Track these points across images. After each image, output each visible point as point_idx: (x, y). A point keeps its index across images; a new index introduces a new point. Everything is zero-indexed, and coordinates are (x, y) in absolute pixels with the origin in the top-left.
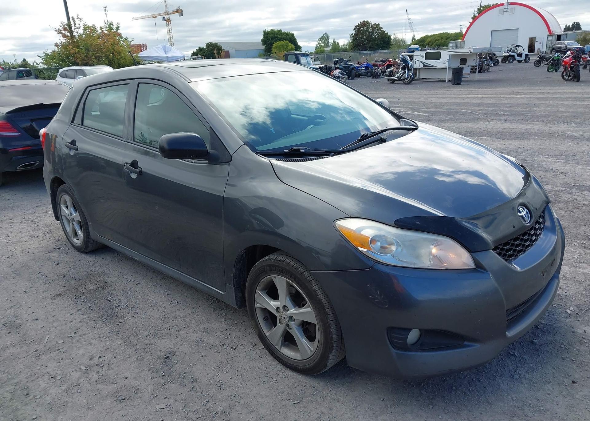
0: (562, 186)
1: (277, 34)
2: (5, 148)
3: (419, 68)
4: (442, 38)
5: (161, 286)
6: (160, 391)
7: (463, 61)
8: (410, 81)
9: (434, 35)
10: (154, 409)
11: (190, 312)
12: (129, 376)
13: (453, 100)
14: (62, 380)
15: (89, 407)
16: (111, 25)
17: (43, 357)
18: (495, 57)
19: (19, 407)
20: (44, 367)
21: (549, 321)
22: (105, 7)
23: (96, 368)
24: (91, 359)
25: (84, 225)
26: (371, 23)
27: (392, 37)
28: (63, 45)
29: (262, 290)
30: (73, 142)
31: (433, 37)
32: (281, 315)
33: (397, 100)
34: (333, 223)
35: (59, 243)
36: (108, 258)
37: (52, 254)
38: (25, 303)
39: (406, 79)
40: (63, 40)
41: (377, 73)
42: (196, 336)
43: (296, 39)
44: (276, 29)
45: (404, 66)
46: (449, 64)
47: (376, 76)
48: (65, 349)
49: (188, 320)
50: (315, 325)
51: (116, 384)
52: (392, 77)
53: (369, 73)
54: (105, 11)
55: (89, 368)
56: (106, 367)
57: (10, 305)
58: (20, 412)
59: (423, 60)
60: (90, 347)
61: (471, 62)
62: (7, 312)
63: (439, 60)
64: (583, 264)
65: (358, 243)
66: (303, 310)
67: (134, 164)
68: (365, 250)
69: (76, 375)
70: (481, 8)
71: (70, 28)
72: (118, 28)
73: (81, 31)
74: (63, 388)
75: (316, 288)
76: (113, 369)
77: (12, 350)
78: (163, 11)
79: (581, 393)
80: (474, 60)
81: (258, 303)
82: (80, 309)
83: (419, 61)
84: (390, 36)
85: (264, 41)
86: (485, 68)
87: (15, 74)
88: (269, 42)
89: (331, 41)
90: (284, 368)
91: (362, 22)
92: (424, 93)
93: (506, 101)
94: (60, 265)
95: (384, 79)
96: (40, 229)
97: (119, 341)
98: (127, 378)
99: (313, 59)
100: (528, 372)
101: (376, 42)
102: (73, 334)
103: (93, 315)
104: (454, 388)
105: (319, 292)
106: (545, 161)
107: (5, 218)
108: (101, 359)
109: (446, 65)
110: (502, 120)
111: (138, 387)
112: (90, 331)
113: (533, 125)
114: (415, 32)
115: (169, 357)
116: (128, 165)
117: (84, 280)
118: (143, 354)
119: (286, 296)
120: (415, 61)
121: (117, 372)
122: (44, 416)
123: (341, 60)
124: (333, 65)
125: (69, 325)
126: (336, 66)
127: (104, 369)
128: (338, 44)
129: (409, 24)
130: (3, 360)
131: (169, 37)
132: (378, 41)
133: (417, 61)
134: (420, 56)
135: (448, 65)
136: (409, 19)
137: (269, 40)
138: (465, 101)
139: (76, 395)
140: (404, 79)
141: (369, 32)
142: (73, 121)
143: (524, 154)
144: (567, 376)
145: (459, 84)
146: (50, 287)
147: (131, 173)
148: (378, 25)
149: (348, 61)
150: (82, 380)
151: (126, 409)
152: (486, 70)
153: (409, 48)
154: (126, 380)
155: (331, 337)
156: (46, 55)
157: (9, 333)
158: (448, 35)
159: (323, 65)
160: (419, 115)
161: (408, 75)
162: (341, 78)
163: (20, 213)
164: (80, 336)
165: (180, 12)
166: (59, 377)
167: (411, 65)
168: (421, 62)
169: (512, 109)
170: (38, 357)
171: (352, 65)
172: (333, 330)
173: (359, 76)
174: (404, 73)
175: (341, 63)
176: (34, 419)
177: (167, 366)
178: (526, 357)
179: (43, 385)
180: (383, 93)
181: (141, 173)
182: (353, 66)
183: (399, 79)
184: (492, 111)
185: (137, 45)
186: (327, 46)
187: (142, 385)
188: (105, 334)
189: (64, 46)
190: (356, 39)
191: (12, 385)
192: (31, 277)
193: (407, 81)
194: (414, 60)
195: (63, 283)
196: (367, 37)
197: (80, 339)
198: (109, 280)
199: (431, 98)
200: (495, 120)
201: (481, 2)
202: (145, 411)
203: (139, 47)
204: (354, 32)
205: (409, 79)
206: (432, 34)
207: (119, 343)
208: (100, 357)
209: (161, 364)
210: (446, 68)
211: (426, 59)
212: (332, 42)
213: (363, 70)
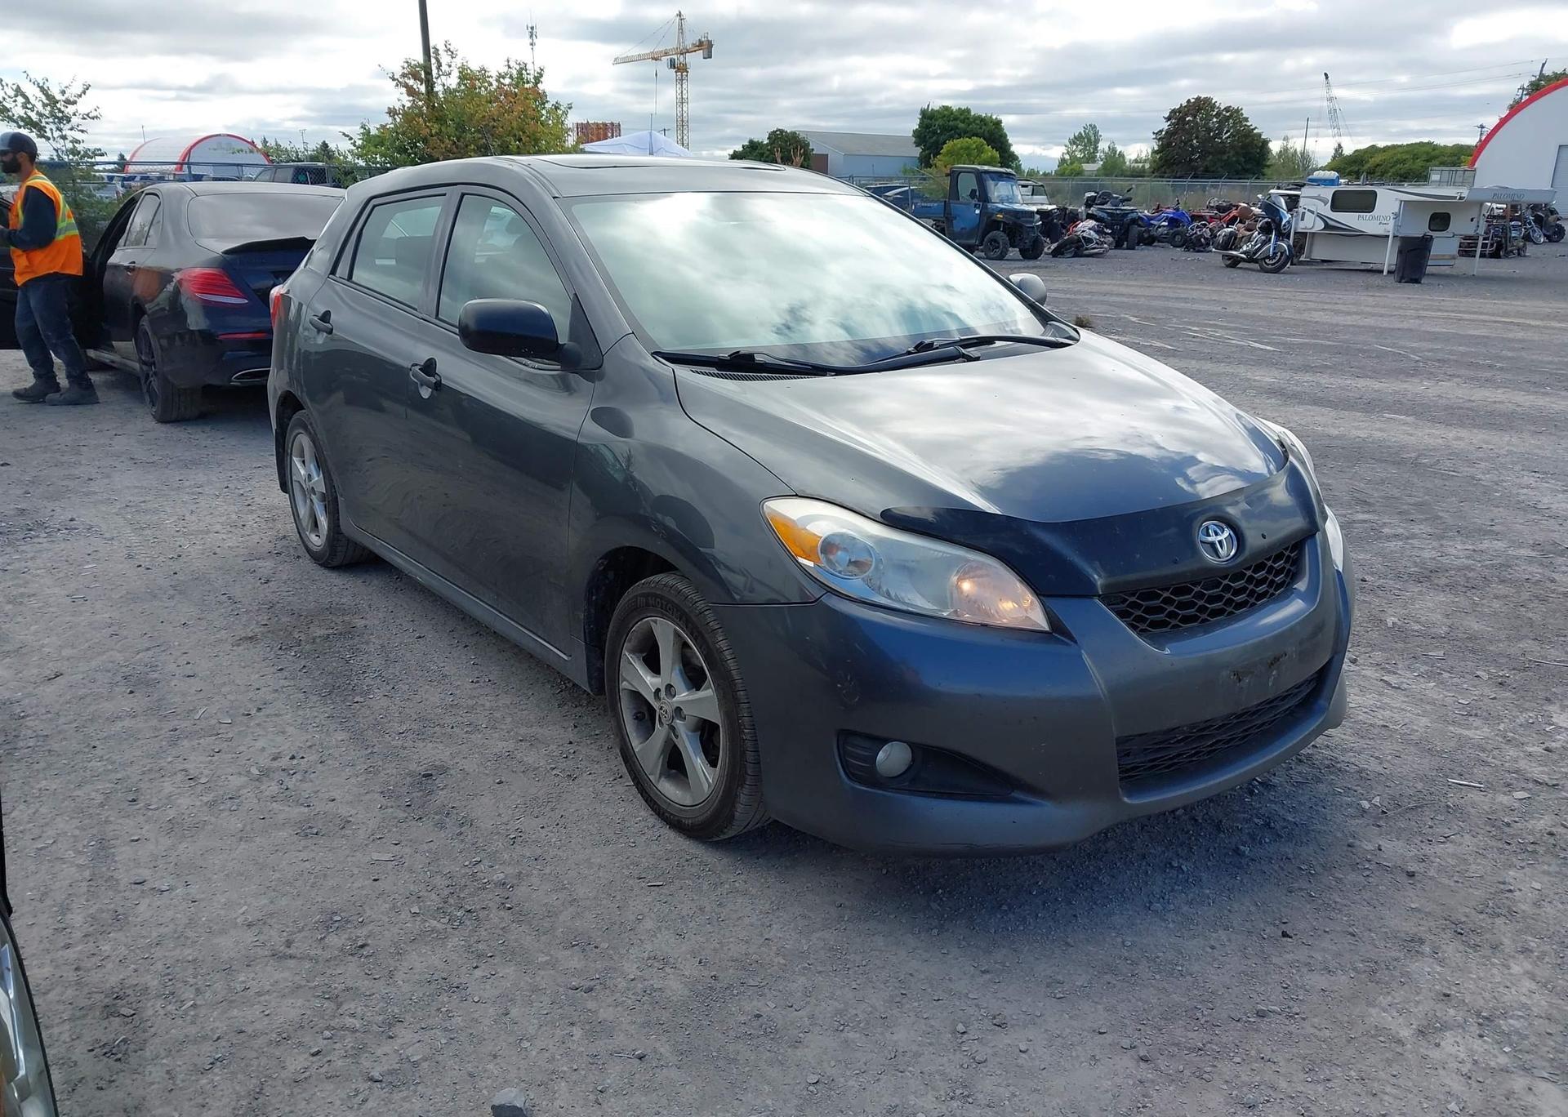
0: (1535, 545)
1: (956, 119)
2: (213, 331)
3: (1313, 231)
4: (1415, 157)
5: (466, 646)
6: (389, 831)
7: (1440, 220)
8: (1276, 266)
9: (1394, 147)
10: (368, 859)
11: (509, 703)
12: (337, 797)
13: (1370, 321)
14: (208, 785)
15: (243, 837)
16: (524, 72)
17: (185, 742)
18: (1551, 218)
19: (112, 819)
20: (180, 759)
21: (1306, 818)
22: (532, 28)
23: (278, 776)
24: (274, 759)
25: (331, 503)
26: (1217, 104)
27: (1275, 147)
28: (405, 114)
29: (633, 651)
30: (326, 317)
31: (1391, 153)
32: (664, 707)
33: (1220, 308)
34: (761, 504)
35: (284, 542)
36: (375, 582)
37: (261, 563)
38: (179, 645)
39: (1268, 257)
40: (407, 101)
41: (1199, 238)
42: (501, 746)
43: (1006, 135)
44: (954, 104)
45: (1267, 223)
46: (1397, 226)
47: (1195, 245)
48: (230, 735)
49: (498, 715)
50: (717, 726)
51: (309, 806)
52: (1231, 249)
53: (1178, 238)
54: (531, 36)
55: (265, 773)
56: (298, 776)
57: (148, 645)
58: (112, 827)
59: (1326, 210)
60: (279, 739)
61: (1461, 226)
62: (138, 656)
63: (1368, 214)
64: (1471, 719)
65: (798, 550)
66: (701, 694)
67: (429, 367)
68: (811, 564)
69: (236, 781)
70: (1539, 80)
71: (428, 73)
72: (538, 79)
73: (453, 82)
74: (205, 799)
75: (723, 645)
76: (312, 781)
77: (127, 723)
78: (671, 44)
79: (1289, 957)
80: (1472, 220)
81: (625, 680)
82: (282, 669)
83: (1312, 212)
84: (1265, 143)
85: (921, 137)
86: (1513, 246)
87: (290, 173)
88: (932, 141)
89: (1103, 146)
90: (659, 824)
91: (1193, 101)
92: (1304, 297)
93: (1520, 335)
94: (270, 584)
95: (1215, 256)
96: (252, 512)
97: (341, 736)
98: (333, 800)
99: (1030, 188)
100: (1190, 903)
101: (1225, 157)
102: (253, 712)
103: (306, 683)
104: (1005, 907)
105: (727, 654)
106: (1528, 487)
107: (187, 484)
108: (295, 762)
109: (1389, 228)
110: (1478, 379)
111: (350, 819)
112: (290, 711)
113: (1553, 400)
114: (1344, 135)
115: (431, 775)
116: (417, 368)
117: (310, 618)
118: (380, 763)
119: (673, 664)
120: (1304, 213)
121: (318, 788)
122: (153, 840)
123: (1105, 198)
124: (1082, 209)
125: (251, 694)
126: (1090, 212)
127: (294, 780)
128: (1121, 155)
129: (1330, 113)
130: (105, 738)
131: (679, 109)
132: (1231, 154)
133: (1308, 213)
134: (1318, 198)
135: (1394, 229)
136: (1330, 99)
137: (935, 133)
138: (1405, 325)
139: (227, 813)
140: (1264, 259)
141: (1209, 130)
142: (333, 272)
143: (1483, 465)
144: (1277, 922)
145: (1417, 281)
146: (237, 622)
147: (422, 385)
148: (1237, 111)
149: (1122, 201)
150: (245, 791)
151: (313, 850)
152: (1515, 252)
153: (1310, 177)
154: (332, 804)
155: (743, 753)
156: (367, 134)
157: (131, 692)
158: (1434, 150)
159: (1054, 207)
160: (1255, 348)
161: (1274, 249)
162: (1097, 243)
163: (221, 476)
164: (268, 716)
165: (705, 47)
166: (203, 780)
167: (1288, 222)
168: (1319, 216)
169: (1523, 354)
170: (173, 743)
171: (1132, 211)
172: (748, 737)
173: (1150, 241)
174: (1264, 243)
175: (1103, 204)
176: (133, 841)
177: (421, 790)
178: (1204, 876)
179: (168, 787)
180: (1192, 289)
181: (438, 386)
182: (1134, 215)
183: (1251, 258)
184: (1463, 354)
185: (597, 124)
186: (1091, 158)
187: (359, 816)
188: (317, 720)
189: (409, 116)
190: (1169, 145)
191: (110, 781)
192: (204, 600)
193: (1272, 264)
194: (1301, 210)
195: (266, 618)
196: (1203, 142)
197: (265, 722)
198: (360, 623)
199: (1316, 310)
200: (1459, 376)
201: (1544, 65)
202: (349, 859)
203: (601, 131)
204: (1165, 126)
205: (1277, 258)
206: (1389, 144)
207: (340, 738)
208: (293, 758)
209: (412, 785)
210: (1388, 236)
211: (1334, 208)
212: (1107, 150)
213: (1164, 226)
